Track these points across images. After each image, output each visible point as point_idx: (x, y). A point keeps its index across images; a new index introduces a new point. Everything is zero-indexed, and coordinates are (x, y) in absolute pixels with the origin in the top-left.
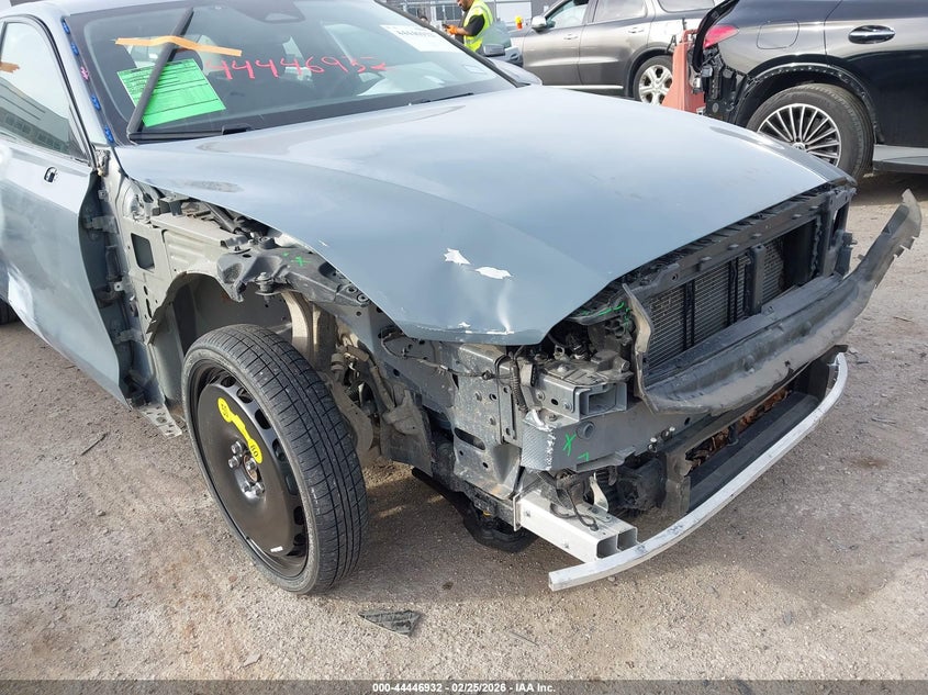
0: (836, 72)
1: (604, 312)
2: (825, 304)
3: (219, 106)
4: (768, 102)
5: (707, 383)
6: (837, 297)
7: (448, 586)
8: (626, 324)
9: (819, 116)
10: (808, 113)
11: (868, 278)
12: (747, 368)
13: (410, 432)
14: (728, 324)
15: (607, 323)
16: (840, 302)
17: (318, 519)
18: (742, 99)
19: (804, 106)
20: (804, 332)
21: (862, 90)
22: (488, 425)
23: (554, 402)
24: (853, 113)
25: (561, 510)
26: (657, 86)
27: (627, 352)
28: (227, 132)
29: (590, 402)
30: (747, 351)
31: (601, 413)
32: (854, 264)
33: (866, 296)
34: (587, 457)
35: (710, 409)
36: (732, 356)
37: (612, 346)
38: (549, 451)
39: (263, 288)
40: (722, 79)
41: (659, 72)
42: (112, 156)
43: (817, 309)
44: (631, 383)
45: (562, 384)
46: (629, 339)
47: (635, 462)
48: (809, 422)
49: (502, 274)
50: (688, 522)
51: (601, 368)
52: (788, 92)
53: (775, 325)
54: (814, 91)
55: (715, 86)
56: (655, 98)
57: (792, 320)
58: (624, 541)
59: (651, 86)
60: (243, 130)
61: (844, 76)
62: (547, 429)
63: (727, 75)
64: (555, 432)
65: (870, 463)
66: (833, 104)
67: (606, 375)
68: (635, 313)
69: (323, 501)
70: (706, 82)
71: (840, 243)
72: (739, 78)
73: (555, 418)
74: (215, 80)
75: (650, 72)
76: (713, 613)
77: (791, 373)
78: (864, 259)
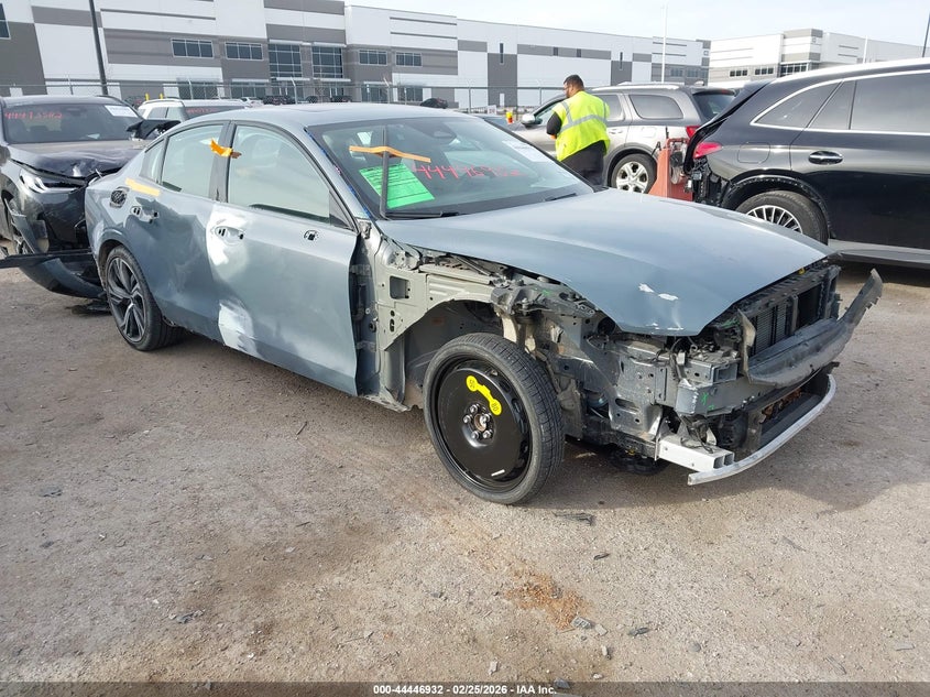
0: (799, 184)
1: (728, 324)
2: (829, 334)
3: (428, 197)
4: (746, 202)
5: (772, 371)
6: (835, 331)
7: (601, 503)
8: (738, 331)
9: (786, 216)
10: (778, 213)
11: (851, 321)
12: (791, 366)
13: (570, 408)
14: (771, 344)
15: (727, 331)
16: (836, 334)
17: (543, 445)
18: (725, 199)
19: (775, 207)
20: (818, 349)
21: (818, 198)
22: (646, 393)
23: (697, 375)
24: (811, 214)
25: (690, 443)
26: (633, 179)
27: (738, 347)
28: (445, 215)
29: (719, 374)
30: (791, 355)
31: (723, 381)
32: (841, 313)
33: (851, 332)
34: (712, 407)
35: (776, 384)
36: (784, 358)
37: (728, 345)
38: (694, 401)
39: (524, 307)
40: (709, 182)
41: (635, 168)
42: (373, 225)
43: (825, 337)
44: (740, 364)
45: (704, 364)
46: (740, 339)
47: (735, 414)
48: (818, 409)
49: (673, 298)
50: (760, 455)
51: (724, 355)
52: (761, 196)
53: (804, 343)
54: (782, 196)
55: (703, 187)
56: (631, 189)
57: (812, 341)
58: (727, 462)
59: (627, 179)
60: (454, 214)
61: (805, 187)
62: (694, 389)
63: (714, 180)
64: (699, 390)
65: (850, 444)
66: (796, 208)
67: (727, 359)
68: (744, 325)
69: (548, 434)
70: (696, 184)
71: (833, 299)
72: (724, 183)
73: (698, 383)
74: (420, 176)
75: (627, 167)
76: (771, 514)
77: (813, 372)
78: (848, 310)
